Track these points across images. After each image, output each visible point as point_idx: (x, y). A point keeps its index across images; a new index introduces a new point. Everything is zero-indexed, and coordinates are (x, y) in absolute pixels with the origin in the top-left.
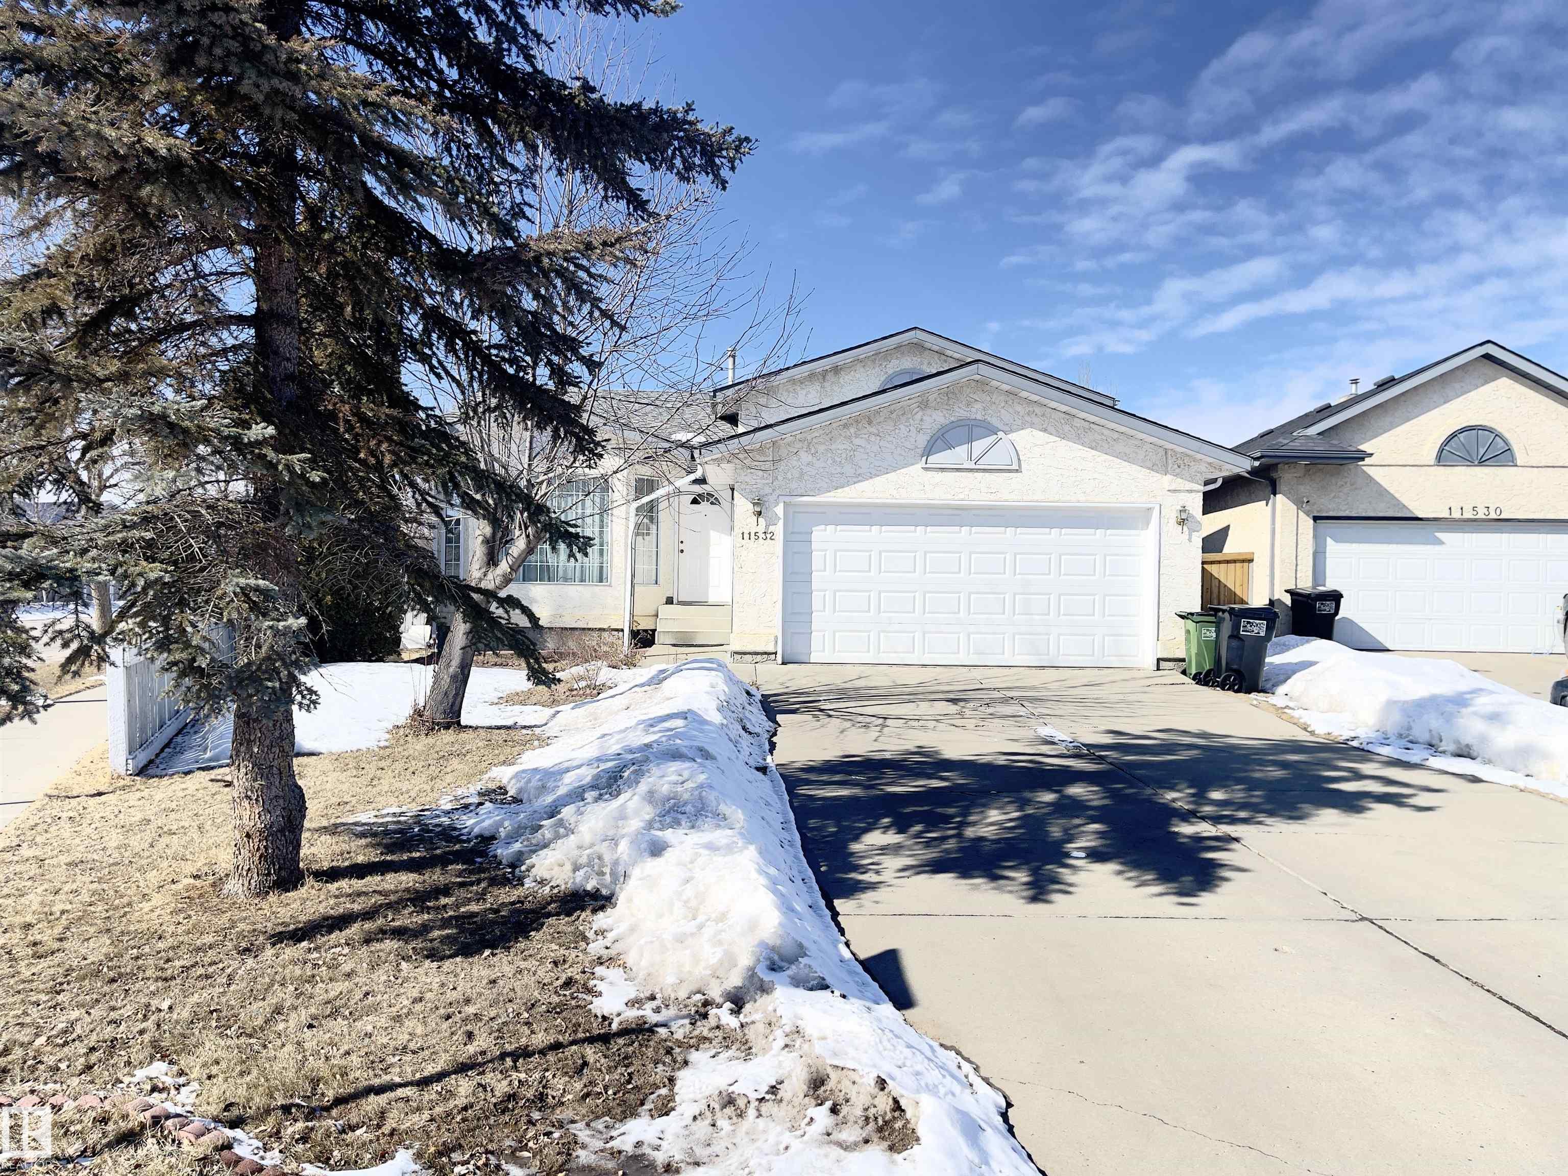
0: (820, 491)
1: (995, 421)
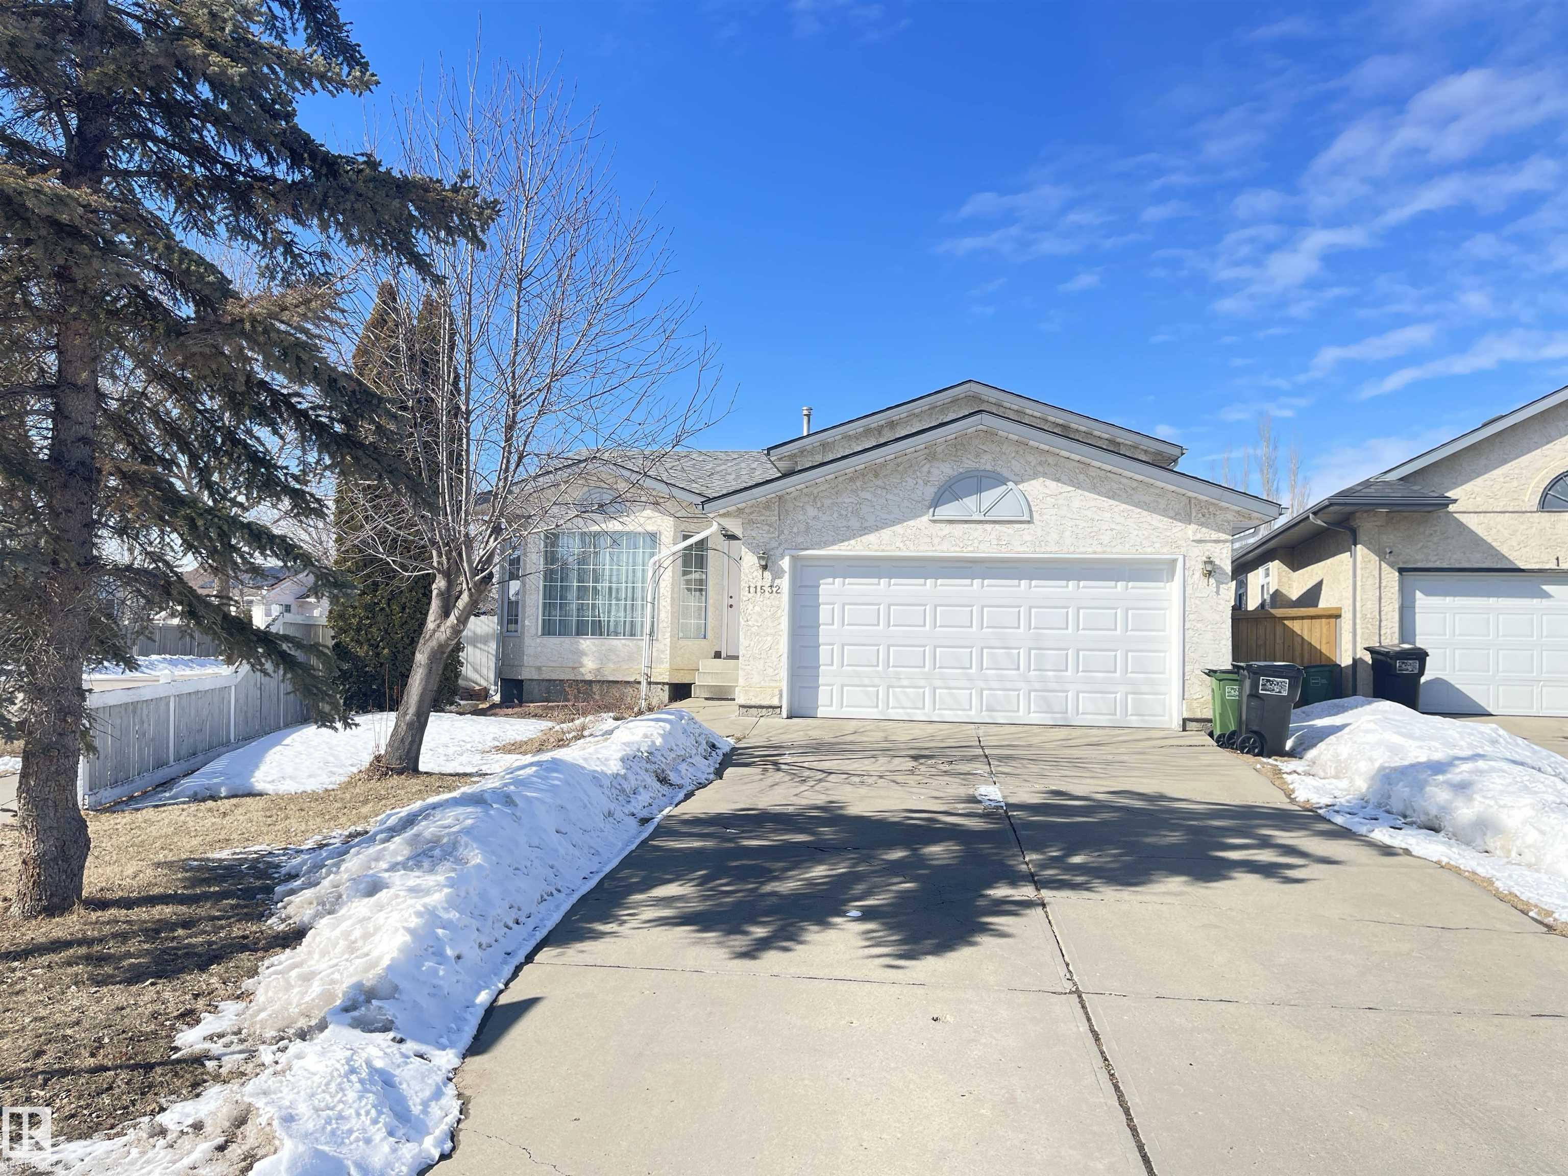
0: (826, 544)
1: (1005, 473)
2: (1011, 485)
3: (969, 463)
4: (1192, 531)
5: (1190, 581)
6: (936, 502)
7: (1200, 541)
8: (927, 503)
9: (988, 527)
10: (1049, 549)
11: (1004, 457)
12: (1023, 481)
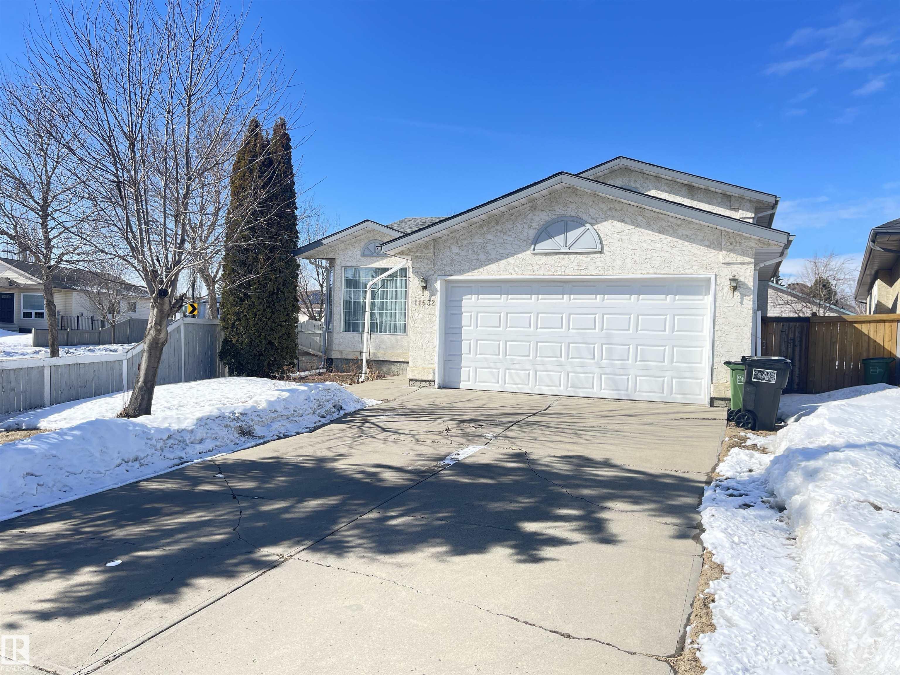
1: (585, 217)
2: (588, 226)
3: (559, 211)
4: (722, 256)
5: (720, 294)
6: (536, 241)
7: (729, 264)
8: (530, 241)
9: (572, 257)
10: (615, 272)
11: (584, 207)
12: (597, 223)
